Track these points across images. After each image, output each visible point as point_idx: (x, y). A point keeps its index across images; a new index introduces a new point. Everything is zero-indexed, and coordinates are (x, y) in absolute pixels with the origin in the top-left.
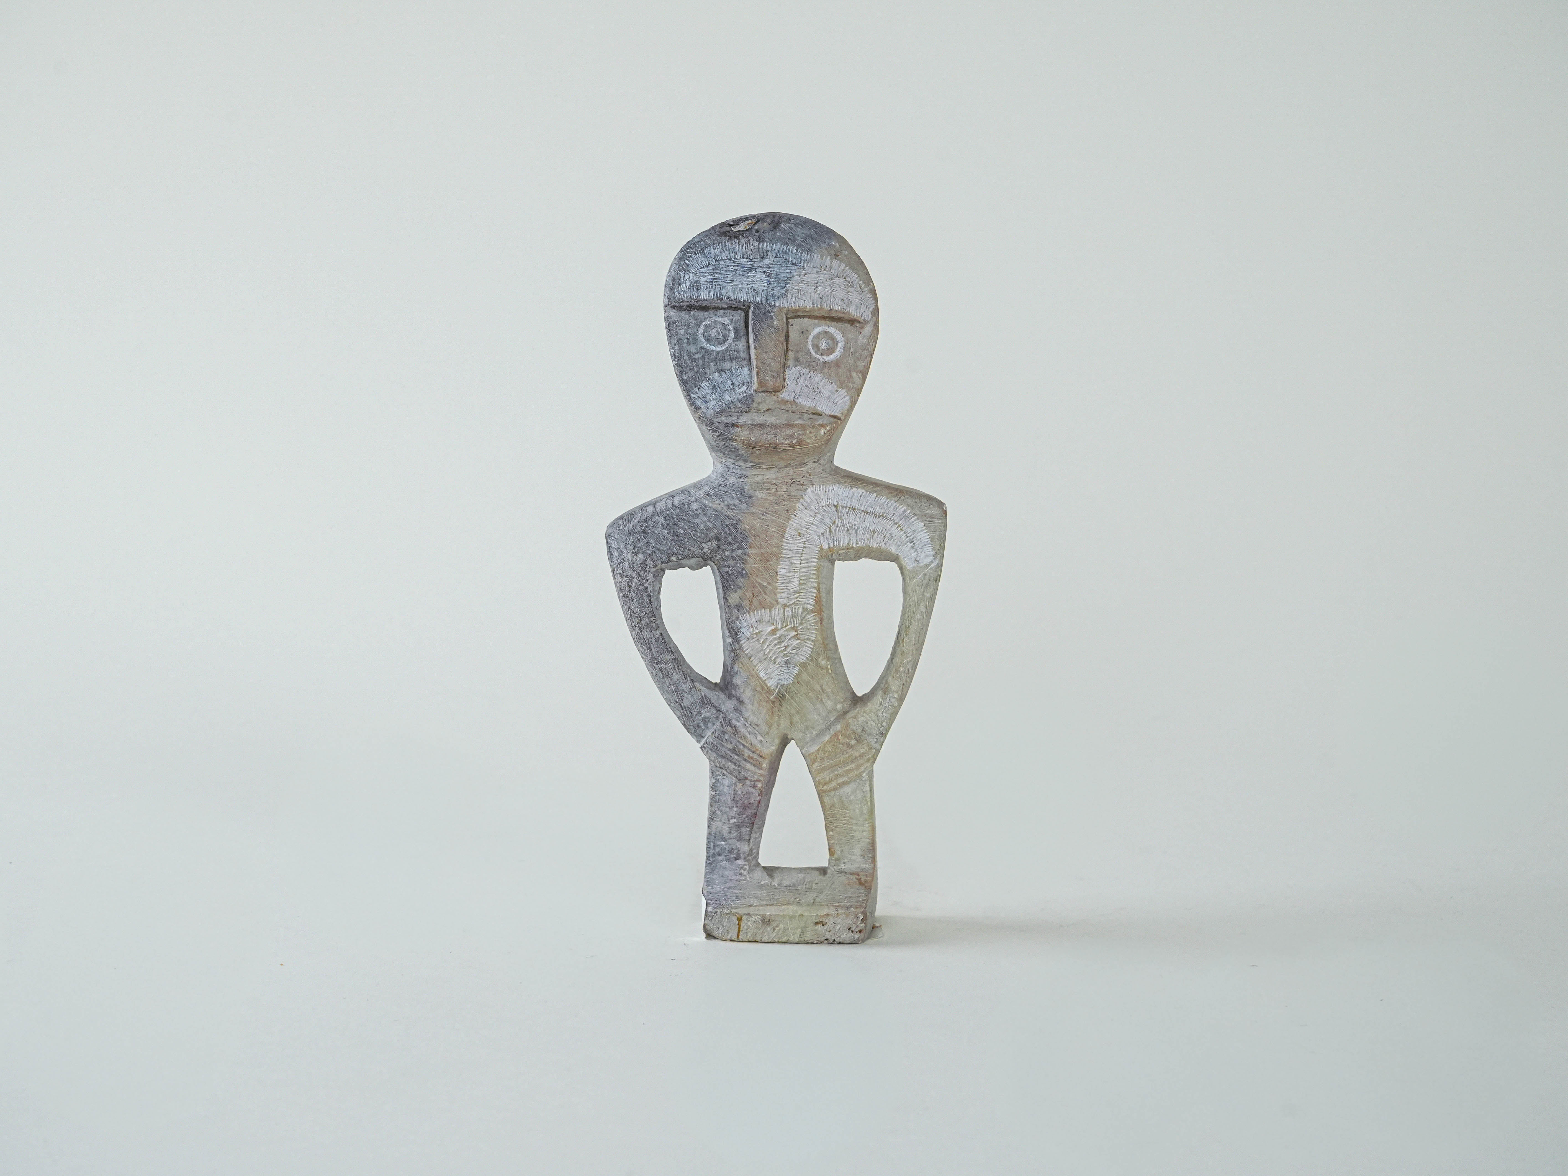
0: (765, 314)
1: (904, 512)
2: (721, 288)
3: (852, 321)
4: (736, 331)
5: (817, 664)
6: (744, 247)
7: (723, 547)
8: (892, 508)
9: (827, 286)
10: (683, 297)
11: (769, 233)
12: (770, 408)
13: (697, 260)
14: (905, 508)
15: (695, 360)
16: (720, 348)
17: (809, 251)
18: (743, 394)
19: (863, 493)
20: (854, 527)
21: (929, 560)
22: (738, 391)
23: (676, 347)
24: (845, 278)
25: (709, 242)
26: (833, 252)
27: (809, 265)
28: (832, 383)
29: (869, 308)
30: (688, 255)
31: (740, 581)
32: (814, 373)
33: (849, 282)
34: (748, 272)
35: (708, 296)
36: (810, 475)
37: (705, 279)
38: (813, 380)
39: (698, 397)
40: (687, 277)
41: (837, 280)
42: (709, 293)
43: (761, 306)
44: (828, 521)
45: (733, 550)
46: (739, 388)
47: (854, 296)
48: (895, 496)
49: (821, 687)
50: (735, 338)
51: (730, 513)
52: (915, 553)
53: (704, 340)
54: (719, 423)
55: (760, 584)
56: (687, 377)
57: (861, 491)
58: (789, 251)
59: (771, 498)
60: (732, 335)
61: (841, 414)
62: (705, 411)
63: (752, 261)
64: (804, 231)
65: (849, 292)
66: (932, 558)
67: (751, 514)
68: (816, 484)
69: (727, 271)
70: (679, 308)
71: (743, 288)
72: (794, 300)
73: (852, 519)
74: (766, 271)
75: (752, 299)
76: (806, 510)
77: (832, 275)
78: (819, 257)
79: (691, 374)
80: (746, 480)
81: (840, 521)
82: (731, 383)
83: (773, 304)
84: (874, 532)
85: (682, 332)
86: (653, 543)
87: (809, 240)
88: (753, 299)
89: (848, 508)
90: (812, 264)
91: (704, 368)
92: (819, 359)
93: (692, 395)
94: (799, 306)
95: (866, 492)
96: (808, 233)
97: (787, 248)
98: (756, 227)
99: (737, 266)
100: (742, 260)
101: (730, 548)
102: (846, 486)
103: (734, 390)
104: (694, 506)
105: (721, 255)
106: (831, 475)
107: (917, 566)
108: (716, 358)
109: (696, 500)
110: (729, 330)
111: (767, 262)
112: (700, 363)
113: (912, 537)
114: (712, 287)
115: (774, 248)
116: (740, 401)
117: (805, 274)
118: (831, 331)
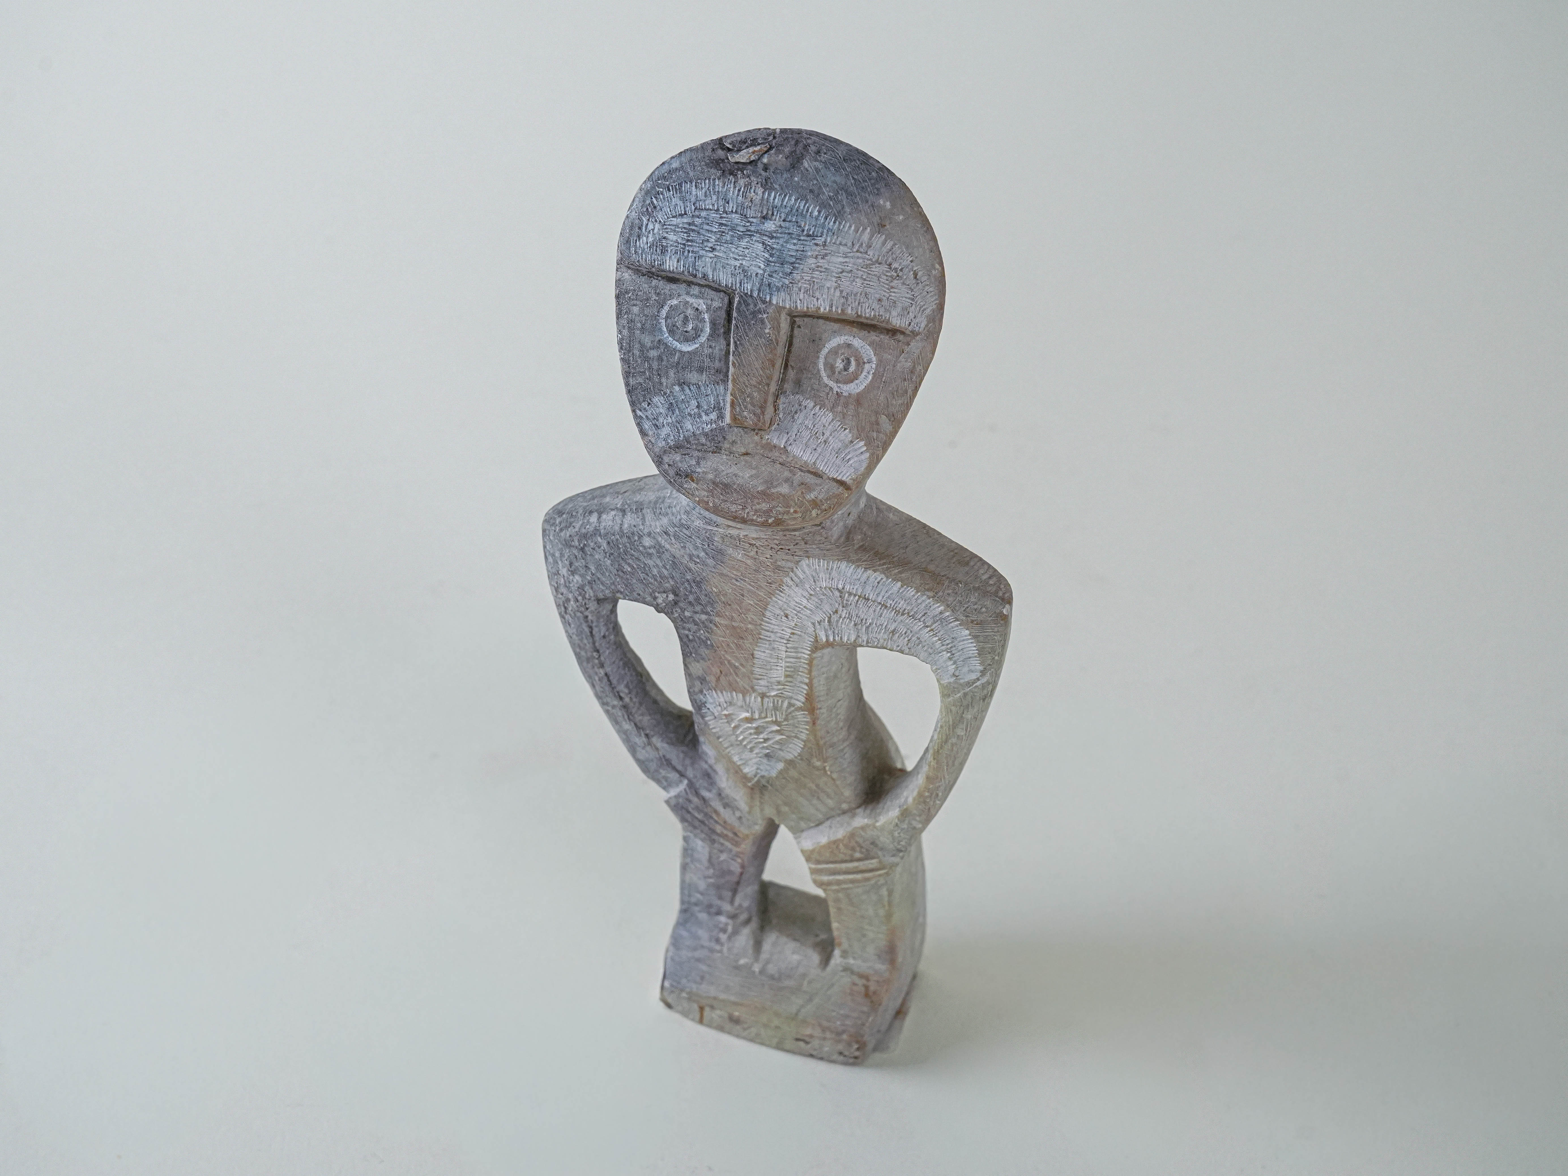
0: (754, 314)
1: (941, 613)
2: (695, 258)
3: (893, 332)
4: (713, 324)
5: (809, 763)
6: (741, 193)
7: (681, 604)
8: (924, 605)
9: (857, 277)
10: (641, 260)
11: (782, 174)
12: (749, 452)
13: (669, 200)
14: (942, 608)
15: (647, 359)
16: (687, 348)
17: (839, 216)
18: (711, 425)
19: (882, 579)
20: (864, 621)
21: (973, 676)
22: (704, 418)
23: (625, 332)
24: (890, 265)
25: (691, 174)
26: (876, 220)
27: (833, 241)
28: (845, 429)
29: (925, 309)
30: (658, 189)
31: (703, 651)
32: (820, 409)
33: (896, 269)
34: (740, 238)
35: (675, 266)
36: (806, 543)
37: (675, 238)
38: (818, 419)
39: (647, 416)
40: (651, 226)
41: (876, 269)
42: (678, 261)
43: (750, 301)
44: (827, 608)
45: (696, 613)
46: (707, 414)
47: (901, 293)
48: (928, 590)
49: (817, 786)
50: (711, 335)
51: (692, 565)
52: (954, 666)
53: (665, 329)
54: (669, 465)
55: (729, 662)
56: (634, 382)
57: (879, 576)
58: (807, 211)
59: (749, 562)
60: (708, 330)
61: (851, 481)
62: (653, 441)
63: (749, 222)
64: (838, 179)
65: (892, 288)
66: (979, 674)
67: (722, 575)
68: (814, 557)
69: (708, 231)
70: (638, 271)
71: (727, 264)
72: (801, 297)
73: (863, 612)
74: (767, 242)
75: (738, 285)
76: (797, 588)
77: (868, 260)
78: (853, 228)
79: (640, 380)
80: (716, 529)
81: (845, 611)
82: (697, 404)
83: (768, 299)
84: (893, 632)
85: (636, 310)
86: (593, 568)
87: (842, 197)
88: (741, 285)
89: (857, 597)
90: (840, 239)
91: (659, 375)
92: (831, 389)
93: (639, 413)
94: (808, 308)
95: (887, 578)
96: (843, 183)
97: (804, 206)
98: (765, 160)
99: (725, 225)
100: (733, 216)
101: (690, 608)
102: (858, 566)
103: (700, 416)
104: (647, 541)
105: (705, 201)
106: (838, 547)
107: (955, 682)
108: (678, 363)
109: (649, 534)
110: (703, 320)
111: (770, 226)
112: (655, 365)
113: (949, 646)
114: (683, 252)
115: (785, 203)
116: (706, 435)
117: (826, 255)
118: (857, 343)
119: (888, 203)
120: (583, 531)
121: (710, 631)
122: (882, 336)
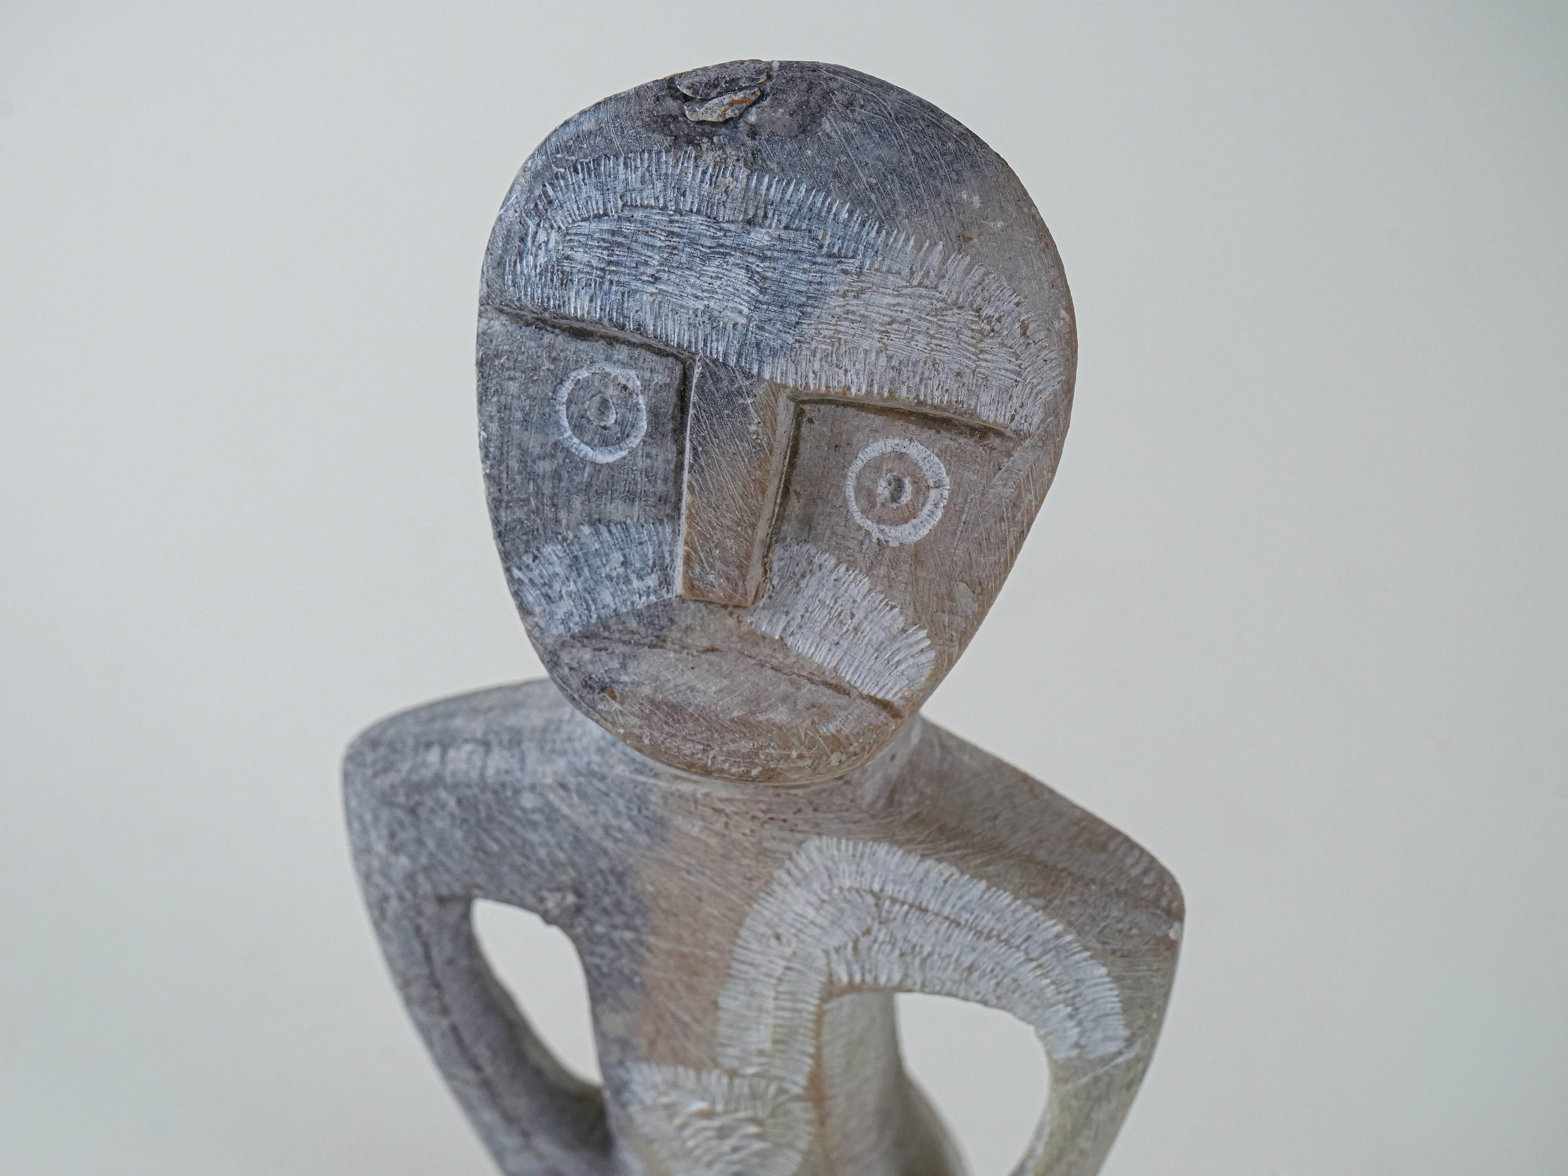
0: (729, 396)
1: (1058, 936)
2: (623, 294)
3: (982, 432)
4: (654, 413)
6: (708, 176)
7: (590, 912)
8: (1026, 922)
9: (919, 332)
10: (523, 297)
11: (784, 143)
12: (716, 646)
13: (577, 191)
14: (1059, 928)
15: (532, 476)
16: (605, 457)
17: (887, 220)
18: (648, 596)
19: (952, 875)
20: (918, 949)
21: (1112, 1048)
22: (636, 583)
23: (494, 427)
24: (978, 310)
25: (617, 142)
26: (954, 228)
27: (876, 266)
28: (892, 608)
29: (1040, 392)
30: (556, 170)
31: (628, 995)
32: (847, 570)
33: (989, 318)
34: (706, 259)
35: (586, 309)
36: (816, 810)
37: (586, 258)
38: (843, 589)
39: (531, 580)
40: (542, 237)
41: (953, 318)
42: (591, 300)
43: (722, 373)
44: (851, 924)
45: (614, 927)
46: (641, 578)
47: (998, 362)
48: (1036, 895)
50: (649, 435)
51: (608, 844)
52: (1077, 1030)
53: (565, 423)
54: (571, 669)
55: (674, 1015)
56: (509, 519)
57: (947, 870)
58: (829, 212)
59: (713, 841)
60: (644, 425)
61: (903, 702)
62: (542, 623)
63: (721, 229)
64: (884, 153)
65: (982, 351)
66: (1121, 1044)
67: (662, 862)
68: (831, 834)
69: (647, 245)
70: (518, 317)
71: (682, 306)
72: (817, 366)
73: (916, 932)
74: (754, 267)
75: (701, 344)
76: (798, 889)
77: (938, 300)
78: (912, 242)
79: (520, 514)
80: (652, 781)
81: (884, 931)
82: (622, 558)
83: (755, 371)
84: (971, 969)
85: (513, 387)
86: (431, 844)
87: (894, 185)
88: (705, 345)
89: (906, 907)
90: (887, 262)
91: (554, 505)
92: (868, 533)
93: (517, 573)
94: (827, 387)
95: (963, 873)
96: (895, 160)
97: (823, 203)
98: (752, 118)
99: (679, 236)
100: (694, 218)
101: (604, 919)
102: (910, 852)
103: (628, 581)
104: (528, 801)
105: (641, 191)
106: (873, 817)
107: (1079, 1057)
108: (589, 485)
109: (533, 788)
110: (636, 408)
111: (760, 237)
112: (547, 488)
113: (1071, 994)
114: (601, 284)
115: (787, 197)
116: (639, 615)
117: (862, 291)
118: (916, 451)
119: (977, 198)
120: (415, 778)
121: (640, 961)
122: (962, 440)
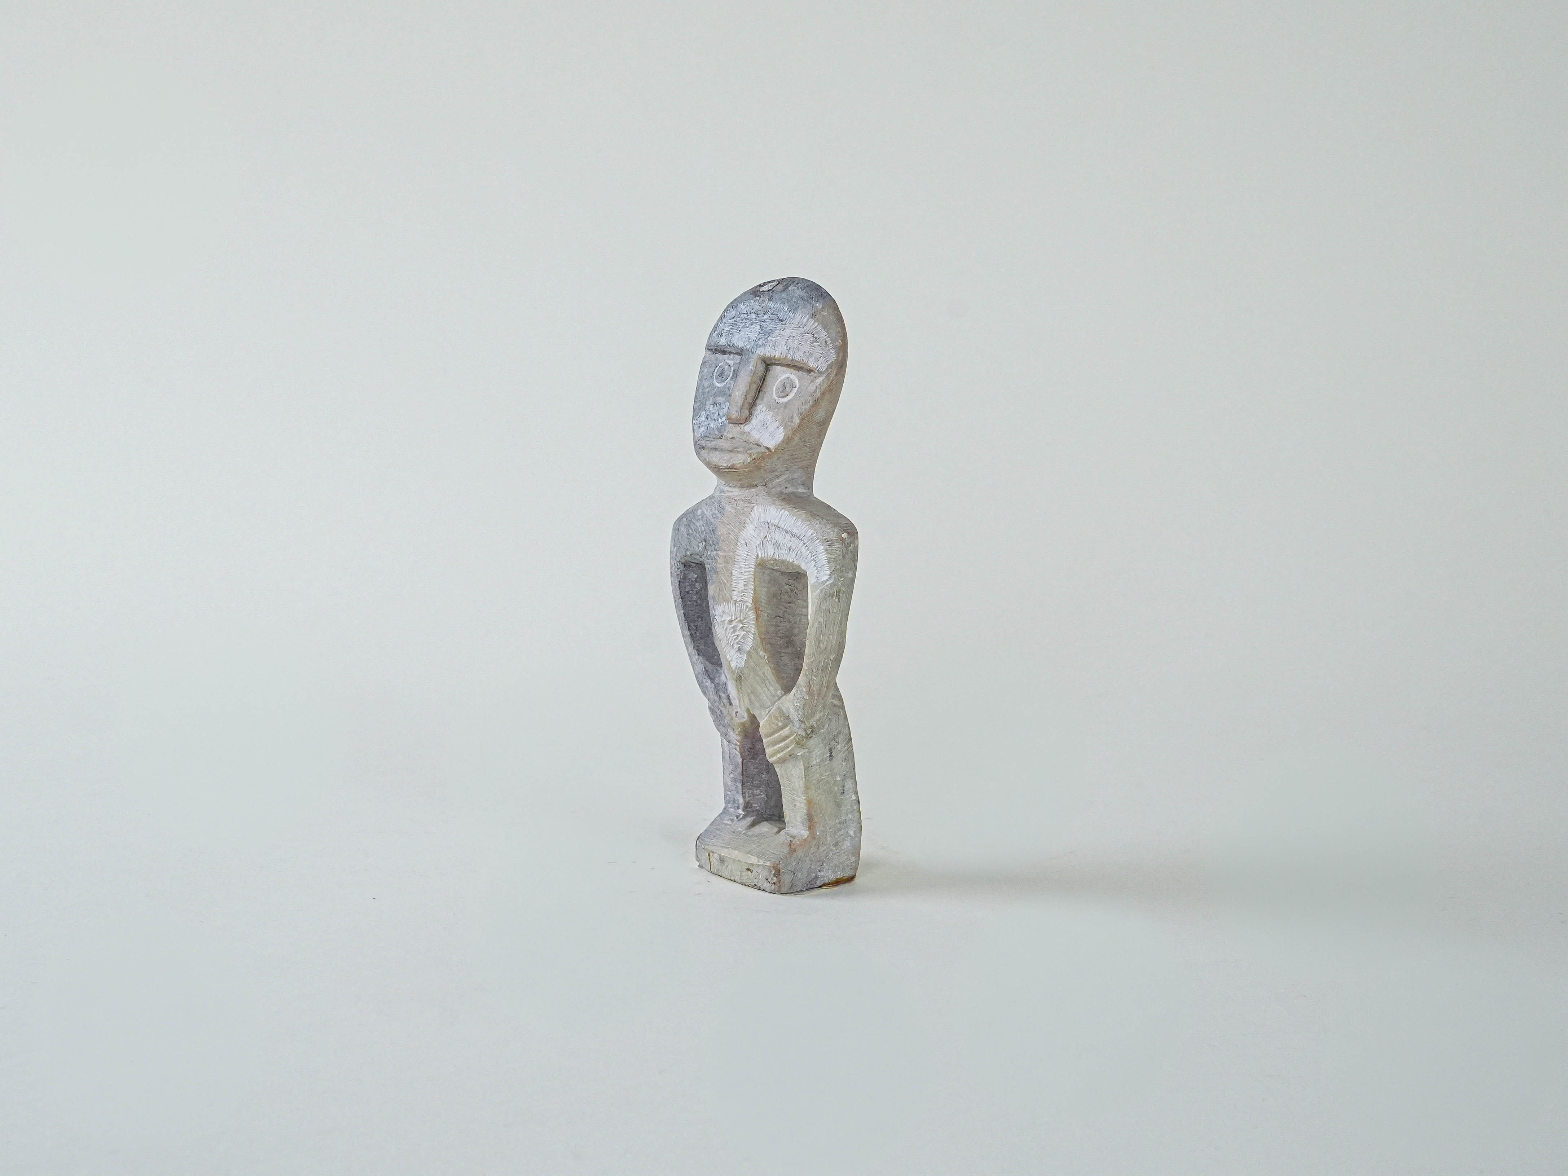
0: (748, 359)
1: (811, 535)
2: (732, 336)
3: (810, 371)
4: (734, 372)
5: (757, 653)
6: (760, 304)
7: (707, 547)
8: (804, 530)
9: (796, 340)
10: (714, 342)
11: (780, 293)
12: (733, 436)
13: (732, 313)
14: (812, 532)
15: (705, 393)
16: (721, 385)
17: (796, 310)
18: (722, 424)
19: (788, 515)
20: (777, 542)
21: (825, 578)
22: (720, 420)
24: (813, 335)
25: (744, 299)
26: (812, 312)
27: (790, 322)
28: (776, 420)
29: (828, 361)
30: (730, 309)
31: (714, 577)
32: (768, 411)
33: (816, 338)
34: (752, 324)
35: (723, 343)
38: (767, 417)
39: (697, 422)
40: (722, 326)
41: (806, 336)
42: (726, 339)
43: (747, 353)
44: (762, 536)
45: (712, 551)
46: (721, 418)
47: (818, 351)
48: (807, 521)
49: (763, 673)
50: (732, 378)
52: (816, 571)
53: (715, 377)
54: (699, 445)
56: (697, 406)
57: (786, 513)
59: (734, 511)
60: (731, 375)
61: (773, 447)
62: (697, 434)
63: (758, 316)
65: (812, 346)
66: (828, 577)
67: (723, 523)
68: (760, 503)
69: (741, 323)
70: (711, 350)
71: (744, 337)
72: (769, 350)
73: (777, 536)
74: (762, 325)
75: (746, 348)
76: (751, 524)
77: (804, 332)
78: (801, 316)
79: (699, 404)
81: (770, 536)
82: (718, 413)
83: (755, 352)
84: (790, 549)
85: (707, 370)
87: (800, 302)
89: (775, 527)
90: (793, 321)
91: (707, 401)
92: (776, 400)
93: (695, 421)
94: (771, 355)
95: (790, 514)
96: (803, 295)
98: (775, 288)
99: (749, 319)
100: (753, 314)
101: (710, 549)
102: (778, 508)
103: (718, 420)
105: (744, 310)
106: (772, 498)
107: (817, 582)
108: (715, 393)
110: (730, 370)
111: (766, 317)
112: (707, 396)
113: (815, 557)
114: (728, 337)
115: (775, 307)
116: (718, 429)
117: (784, 329)
118: (793, 377)
119: (821, 306)
121: (717, 562)
122: (804, 373)
